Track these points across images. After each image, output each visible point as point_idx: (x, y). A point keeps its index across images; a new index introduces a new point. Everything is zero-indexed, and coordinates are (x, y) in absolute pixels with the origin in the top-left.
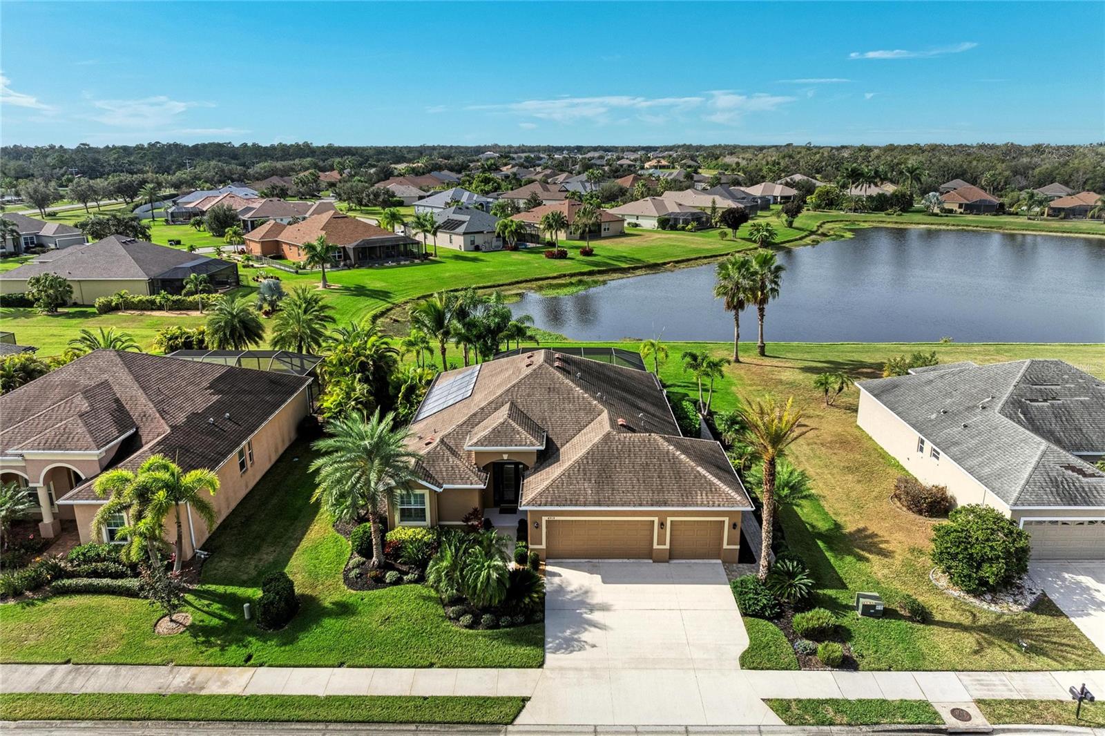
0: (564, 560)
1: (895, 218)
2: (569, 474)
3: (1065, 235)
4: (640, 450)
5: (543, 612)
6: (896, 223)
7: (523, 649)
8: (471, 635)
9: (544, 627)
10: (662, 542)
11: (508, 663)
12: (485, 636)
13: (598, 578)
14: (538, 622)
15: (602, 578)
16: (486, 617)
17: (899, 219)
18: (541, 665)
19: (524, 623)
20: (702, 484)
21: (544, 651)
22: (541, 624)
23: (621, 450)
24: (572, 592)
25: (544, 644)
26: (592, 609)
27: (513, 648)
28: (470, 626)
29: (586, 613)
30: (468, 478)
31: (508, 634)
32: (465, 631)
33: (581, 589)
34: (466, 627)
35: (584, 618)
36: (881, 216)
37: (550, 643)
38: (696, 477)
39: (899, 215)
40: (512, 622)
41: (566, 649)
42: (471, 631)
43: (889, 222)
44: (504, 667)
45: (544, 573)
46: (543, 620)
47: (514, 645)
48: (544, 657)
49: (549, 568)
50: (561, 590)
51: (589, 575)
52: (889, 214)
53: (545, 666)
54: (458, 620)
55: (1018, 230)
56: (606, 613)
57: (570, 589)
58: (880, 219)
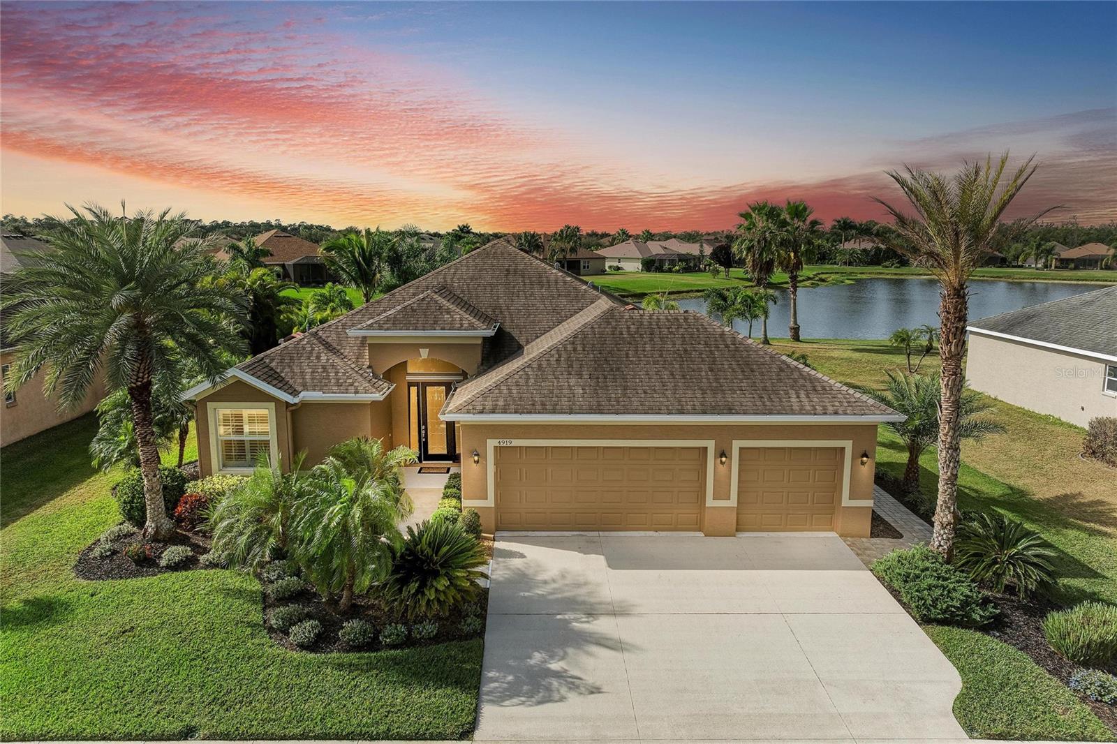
0: (530, 533)
1: (893, 270)
2: (540, 366)
3: (1080, 282)
4: (671, 333)
5: (483, 617)
6: (896, 274)
7: (427, 693)
8: (307, 664)
9: (482, 648)
10: (721, 494)
11: (382, 728)
12: (340, 666)
13: (599, 561)
14: (469, 636)
15: (607, 560)
16: (352, 627)
17: (898, 271)
18: (467, 733)
19: (436, 639)
20: (795, 381)
21: (478, 697)
22: (474, 642)
23: (637, 332)
24: (545, 582)
25: (479, 683)
26: (591, 612)
27: (401, 693)
28: (311, 646)
29: (577, 620)
30: (352, 384)
31: (396, 661)
32: (296, 655)
33: (563, 577)
34: (302, 647)
35: (572, 630)
36: (879, 269)
37: (493, 680)
38: (782, 370)
39: (897, 267)
40: (409, 636)
41: (530, 695)
42: (311, 656)
43: (888, 274)
44: (372, 738)
45: (491, 552)
46: (480, 633)
47: (404, 683)
48: (476, 710)
49: (499, 545)
50: (522, 579)
51: (581, 555)
52: (887, 267)
53: (478, 734)
54: (287, 633)
55: (1028, 279)
56: (620, 620)
57: (540, 577)
58: (878, 271)
